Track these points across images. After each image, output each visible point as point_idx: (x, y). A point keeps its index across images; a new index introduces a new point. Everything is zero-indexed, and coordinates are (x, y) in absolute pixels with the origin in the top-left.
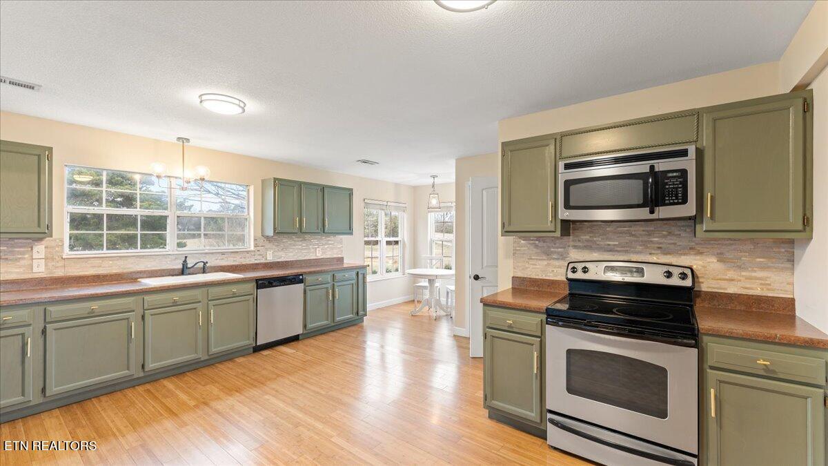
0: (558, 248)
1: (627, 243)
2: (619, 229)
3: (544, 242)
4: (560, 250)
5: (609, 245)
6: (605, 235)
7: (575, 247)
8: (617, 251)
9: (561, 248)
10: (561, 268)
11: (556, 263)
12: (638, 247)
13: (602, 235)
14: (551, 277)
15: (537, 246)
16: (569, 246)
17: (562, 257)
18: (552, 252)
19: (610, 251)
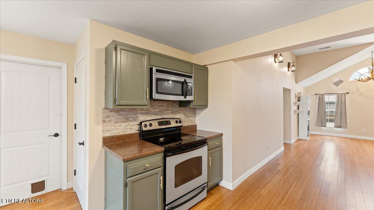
0: (132, 115)
1: (161, 110)
2: (159, 104)
3: (125, 111)
4: (133, 116)
5: (155, 112)
6: (154, 107)
7: (141, 113)
8: (158, 114)
9: (134, 114)
10: (134, 126)
11: (131, 123)
12: (165, 112)
13: (153, 107)
14: (129, 132)
15: (121, 114)
16: (138, 113)
17: (135, 120)
18: (130, 117)
19: (156, 114)
